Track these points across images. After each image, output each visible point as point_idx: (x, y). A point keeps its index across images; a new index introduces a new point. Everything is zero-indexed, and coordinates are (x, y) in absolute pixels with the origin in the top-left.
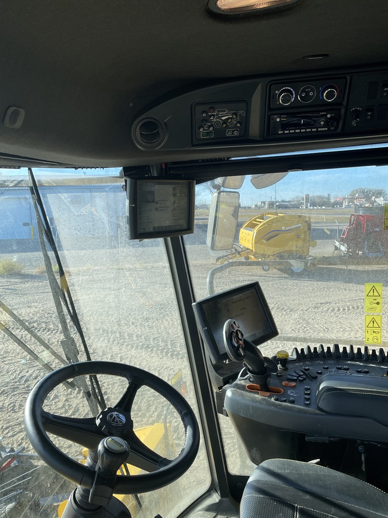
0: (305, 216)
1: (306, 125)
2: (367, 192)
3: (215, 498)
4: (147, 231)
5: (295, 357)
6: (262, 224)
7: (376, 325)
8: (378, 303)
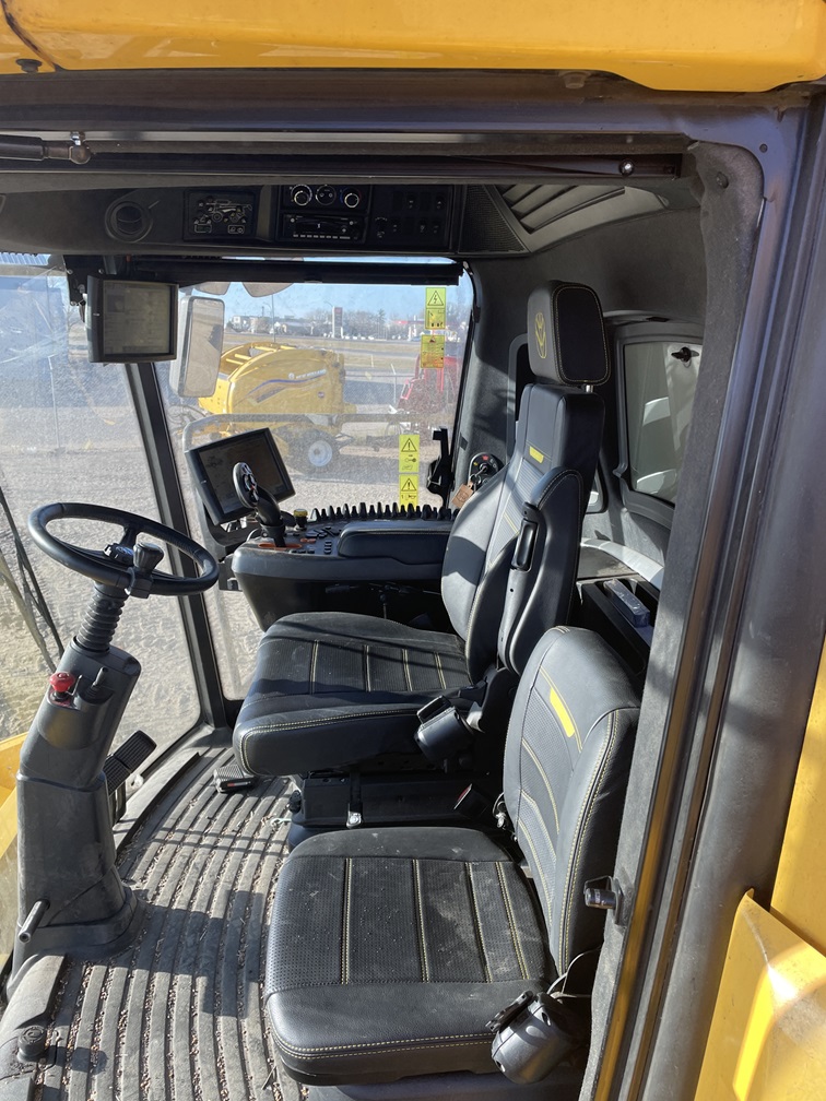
0: (334, 354)
1: (324, 230)
2: (452, 312)
3: (208, 730)
4: (115, 351)
5: (315, 519)
6: (247, 365)
7: (411, 488)
8: (414, 460)
